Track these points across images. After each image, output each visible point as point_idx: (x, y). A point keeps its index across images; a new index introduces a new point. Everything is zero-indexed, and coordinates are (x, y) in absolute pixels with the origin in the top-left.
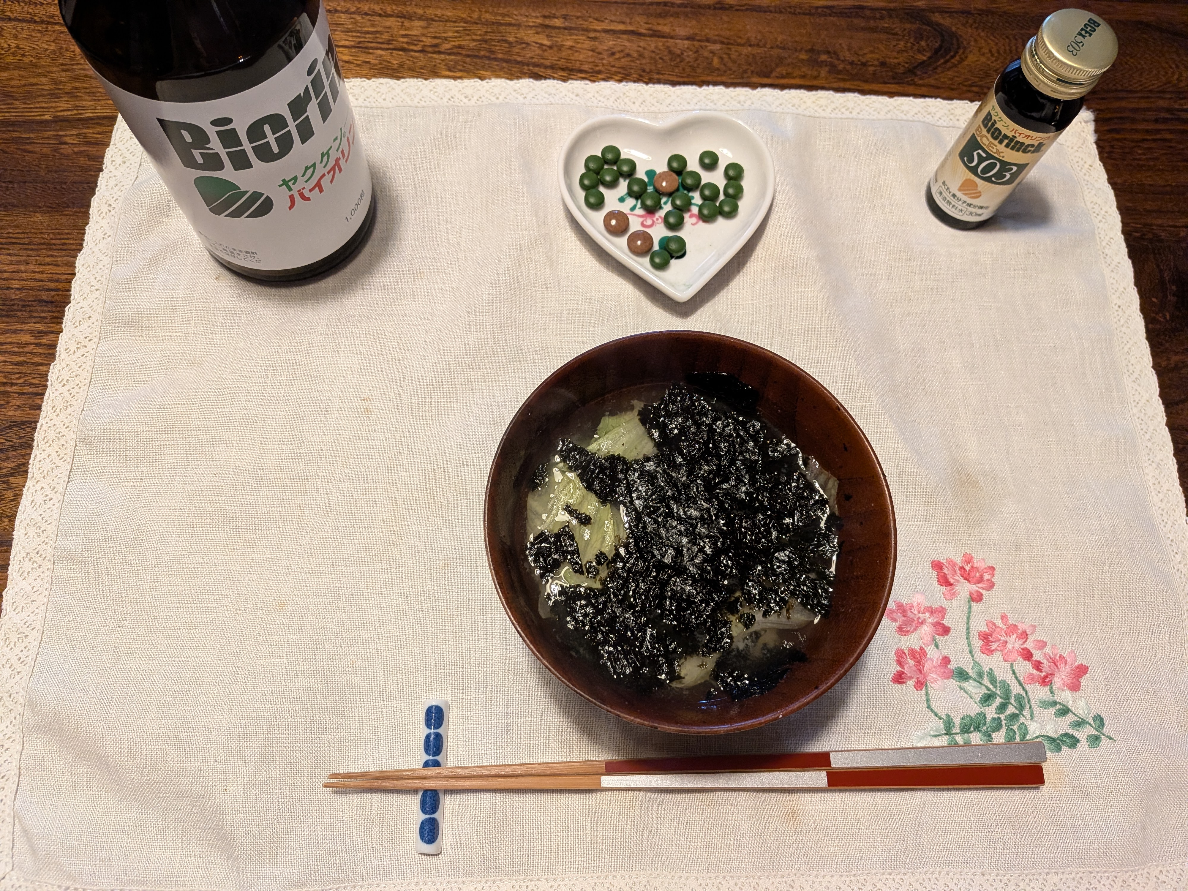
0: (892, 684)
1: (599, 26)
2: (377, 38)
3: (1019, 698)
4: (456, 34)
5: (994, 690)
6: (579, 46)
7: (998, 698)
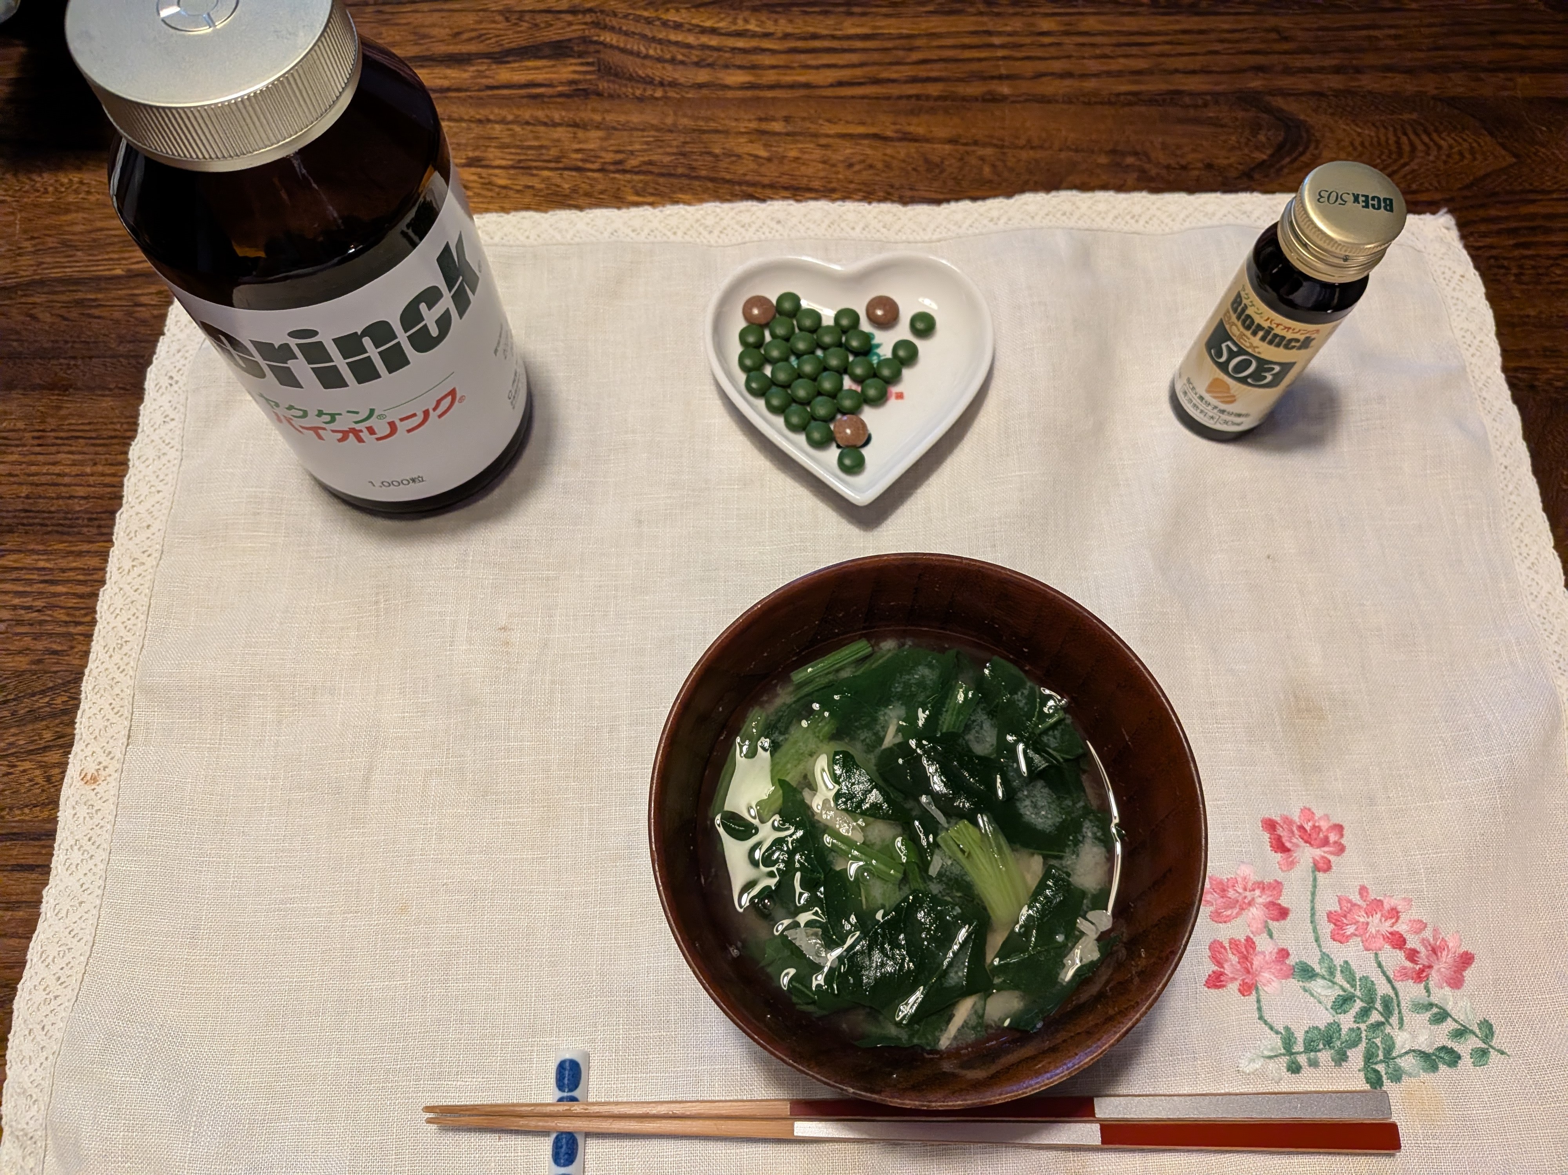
0: (1205, 991)
1: (832, 129)
2: (542, 154)
3: (1385, 999)
4: (645, 147)
5: (1352, 990)
6: (806, 156)
7: (1358, 1001)
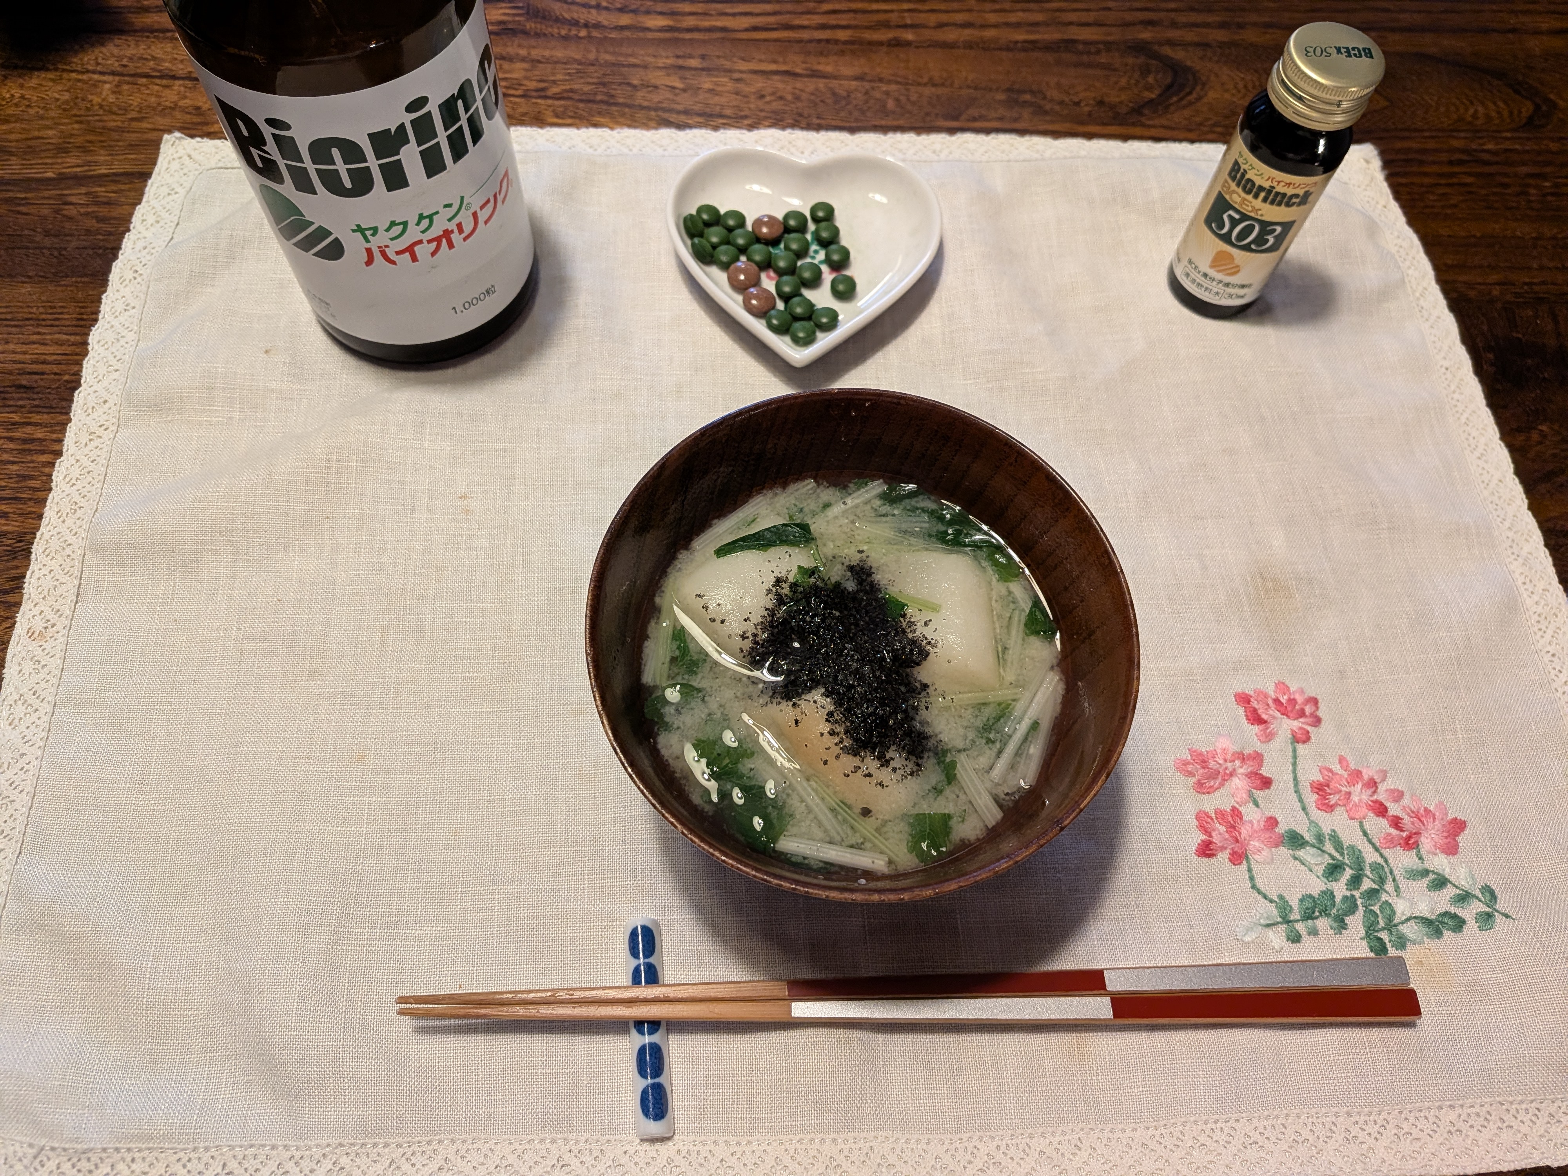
0: (1196, 857)
3: (1375, 867)
5: (1340, 858)
7: (1347, 869)
